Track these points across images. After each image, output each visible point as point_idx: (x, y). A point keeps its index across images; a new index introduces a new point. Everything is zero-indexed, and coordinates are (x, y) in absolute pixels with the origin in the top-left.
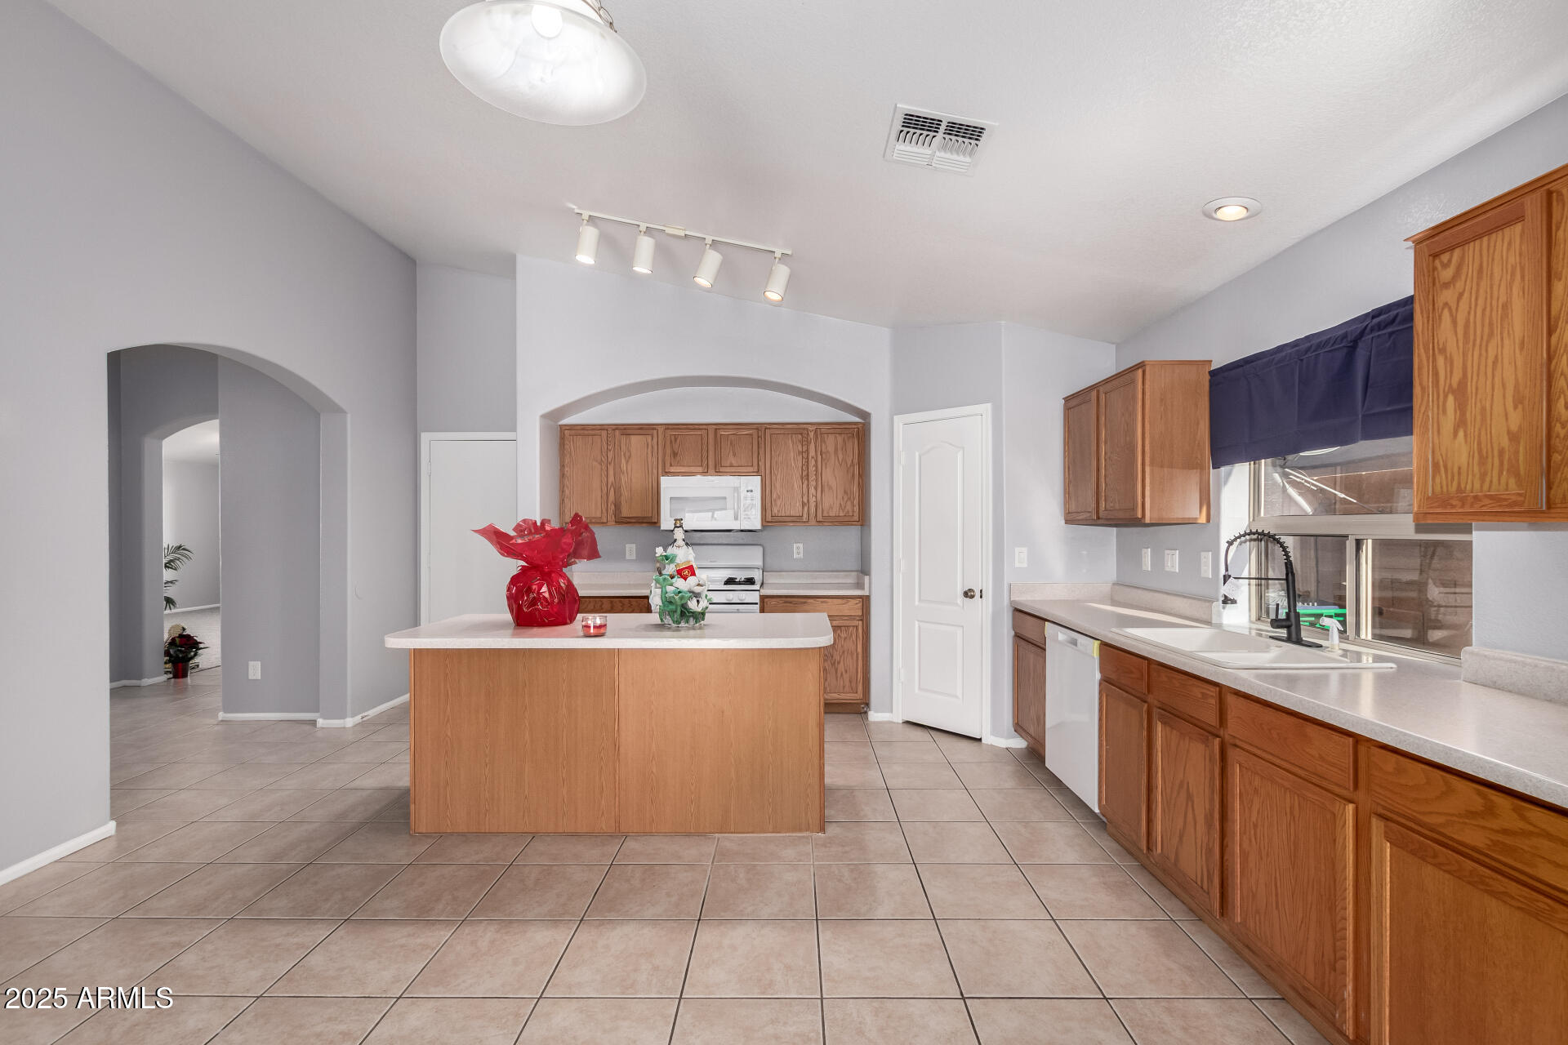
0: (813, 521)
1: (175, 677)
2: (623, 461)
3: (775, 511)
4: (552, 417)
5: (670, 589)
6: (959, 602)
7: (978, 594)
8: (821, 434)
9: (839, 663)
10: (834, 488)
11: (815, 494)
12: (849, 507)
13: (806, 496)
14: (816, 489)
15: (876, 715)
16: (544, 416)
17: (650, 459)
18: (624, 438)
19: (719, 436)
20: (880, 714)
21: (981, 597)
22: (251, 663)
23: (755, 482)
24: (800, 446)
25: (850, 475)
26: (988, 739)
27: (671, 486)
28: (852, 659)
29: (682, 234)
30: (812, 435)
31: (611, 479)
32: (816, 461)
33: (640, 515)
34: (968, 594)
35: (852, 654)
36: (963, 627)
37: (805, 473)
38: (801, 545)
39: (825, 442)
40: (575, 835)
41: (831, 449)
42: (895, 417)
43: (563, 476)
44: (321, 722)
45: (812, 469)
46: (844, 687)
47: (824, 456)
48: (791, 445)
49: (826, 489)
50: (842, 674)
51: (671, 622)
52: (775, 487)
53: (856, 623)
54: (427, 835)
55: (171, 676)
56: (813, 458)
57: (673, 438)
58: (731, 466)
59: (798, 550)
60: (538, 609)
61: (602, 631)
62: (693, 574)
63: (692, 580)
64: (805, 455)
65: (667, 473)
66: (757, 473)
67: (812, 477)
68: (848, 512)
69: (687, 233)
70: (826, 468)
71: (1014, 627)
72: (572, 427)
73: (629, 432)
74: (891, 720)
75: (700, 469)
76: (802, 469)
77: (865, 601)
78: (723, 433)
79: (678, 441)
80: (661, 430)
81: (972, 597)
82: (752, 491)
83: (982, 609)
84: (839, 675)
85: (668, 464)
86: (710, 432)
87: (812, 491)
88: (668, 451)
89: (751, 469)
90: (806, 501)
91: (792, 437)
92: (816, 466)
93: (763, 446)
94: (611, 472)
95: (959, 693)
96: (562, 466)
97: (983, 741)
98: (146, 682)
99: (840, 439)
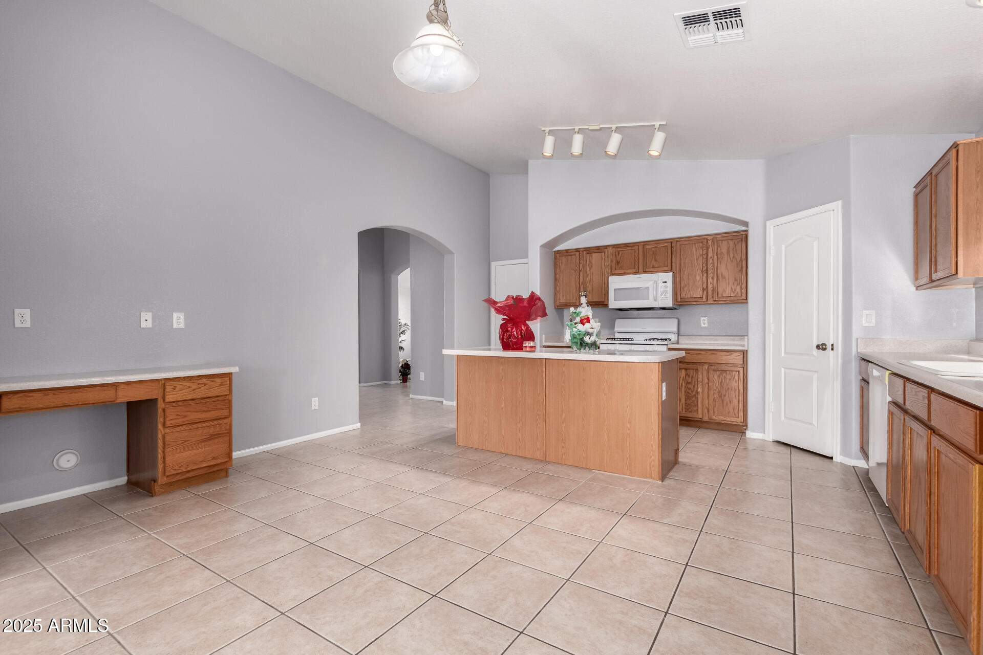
0: (710, 301)
1: (403, 382)
2: (588, 268)
3: (683, 295)
4: (548, 246)
5: (575, 330)
6: (814, 354)
7: (829, 347)
8: (717, 241)
9: (725, 396)
10: (727, 278)
11: (712, 282)
12: (738, 290)
13: (705, 284)
14: (713, 278)
15: (751, 433)
16: (542, 246)
17: (603, 267)
18: (588, 255)
19: (645, 249)
20: (754, 434)
21: (832, 349)
22: (421, 373)
23: (668, 276)
24: (701, 250)
25: (740, 268)
26: (838, 458)
27: (616, 283)
28: (735, 393)
29: (598, 128)
30: (710, 242)
31: (581, 280)
32: (713, 260)
33: (597, 300)
34: (822, 347)
35: (735, 390)
36: (817, 372)
37: (705, 268)
38: (706, 318)
39: (720, 247)
40: (525, 458)
41: (724, 250)
42: (768, 223)
43: (556, 279)
44: (445, 402)
45: (710, 266)
46: (729, 413)
47: (719, 256)
48: (695, 251)
49: (720, 277)
50: (727, 403)
51: (576, 349)
52: (683, 280)
53: (738, 369)
54: (463, 447)
55: (401, 381)
56: (710, 258)
57: (617, 253)
58: (653, 267)
59: (704, 322)
60: (511, 341)
61: (533, 349)
62: (589, 322)
63: (587, 325)
64: (705, 257)
65: (613, 275)
66: (671, 270)
67: (710, 271)
68: (738, 293)
69: (601, 126)
70: (720, 264)
71: (860, 373)
72: (560, 252)
73: (592, 251)
74: (764, 439)
75: (634, 271)
76: (703, 266)
77: (744, 353)
78: (647, 247)
79: (620, 256)
80: (610, 249)
81: (824, 349)
82: (666, 282)
83: (833, 359)
84: (725, 405)
85: (614, 269)
86: (640, 247)
87: (710, 280)
88: (614, 261)
89: (666, 268)
90: (705, 287)
91: (695, 246)
92: (713, 263)
93: (675, 252)
94: (581, 277)
95: (815, 423)
96: (555, 274)
97: (834, 459)
98: (393, 382)
99: (731, 243)
